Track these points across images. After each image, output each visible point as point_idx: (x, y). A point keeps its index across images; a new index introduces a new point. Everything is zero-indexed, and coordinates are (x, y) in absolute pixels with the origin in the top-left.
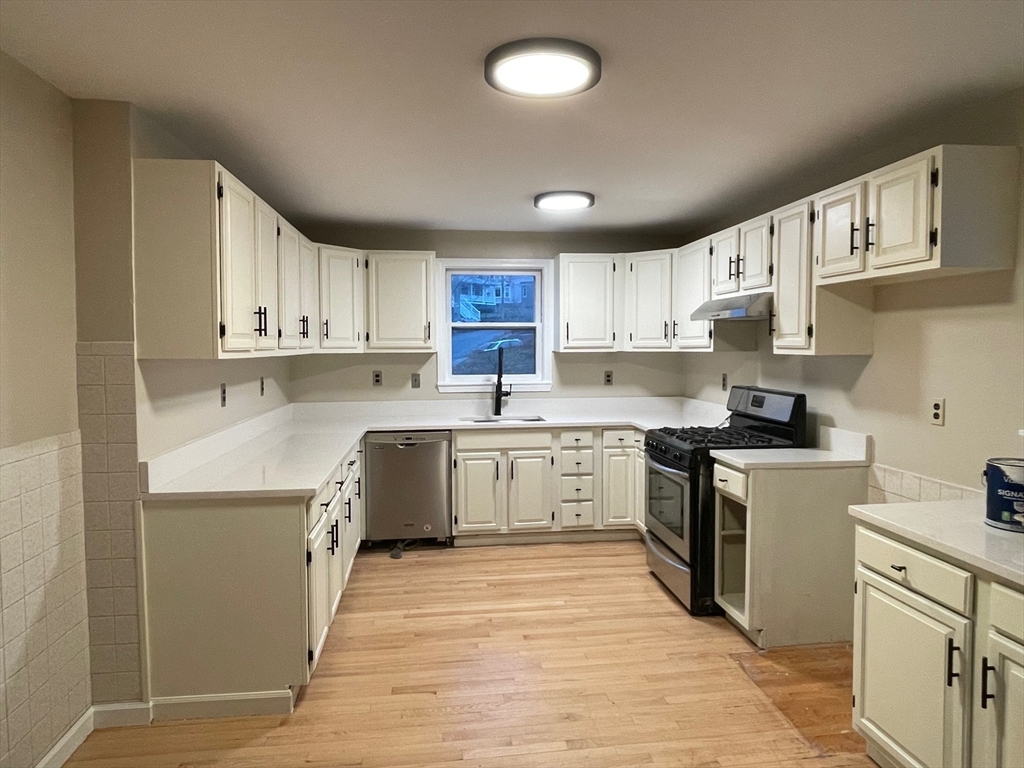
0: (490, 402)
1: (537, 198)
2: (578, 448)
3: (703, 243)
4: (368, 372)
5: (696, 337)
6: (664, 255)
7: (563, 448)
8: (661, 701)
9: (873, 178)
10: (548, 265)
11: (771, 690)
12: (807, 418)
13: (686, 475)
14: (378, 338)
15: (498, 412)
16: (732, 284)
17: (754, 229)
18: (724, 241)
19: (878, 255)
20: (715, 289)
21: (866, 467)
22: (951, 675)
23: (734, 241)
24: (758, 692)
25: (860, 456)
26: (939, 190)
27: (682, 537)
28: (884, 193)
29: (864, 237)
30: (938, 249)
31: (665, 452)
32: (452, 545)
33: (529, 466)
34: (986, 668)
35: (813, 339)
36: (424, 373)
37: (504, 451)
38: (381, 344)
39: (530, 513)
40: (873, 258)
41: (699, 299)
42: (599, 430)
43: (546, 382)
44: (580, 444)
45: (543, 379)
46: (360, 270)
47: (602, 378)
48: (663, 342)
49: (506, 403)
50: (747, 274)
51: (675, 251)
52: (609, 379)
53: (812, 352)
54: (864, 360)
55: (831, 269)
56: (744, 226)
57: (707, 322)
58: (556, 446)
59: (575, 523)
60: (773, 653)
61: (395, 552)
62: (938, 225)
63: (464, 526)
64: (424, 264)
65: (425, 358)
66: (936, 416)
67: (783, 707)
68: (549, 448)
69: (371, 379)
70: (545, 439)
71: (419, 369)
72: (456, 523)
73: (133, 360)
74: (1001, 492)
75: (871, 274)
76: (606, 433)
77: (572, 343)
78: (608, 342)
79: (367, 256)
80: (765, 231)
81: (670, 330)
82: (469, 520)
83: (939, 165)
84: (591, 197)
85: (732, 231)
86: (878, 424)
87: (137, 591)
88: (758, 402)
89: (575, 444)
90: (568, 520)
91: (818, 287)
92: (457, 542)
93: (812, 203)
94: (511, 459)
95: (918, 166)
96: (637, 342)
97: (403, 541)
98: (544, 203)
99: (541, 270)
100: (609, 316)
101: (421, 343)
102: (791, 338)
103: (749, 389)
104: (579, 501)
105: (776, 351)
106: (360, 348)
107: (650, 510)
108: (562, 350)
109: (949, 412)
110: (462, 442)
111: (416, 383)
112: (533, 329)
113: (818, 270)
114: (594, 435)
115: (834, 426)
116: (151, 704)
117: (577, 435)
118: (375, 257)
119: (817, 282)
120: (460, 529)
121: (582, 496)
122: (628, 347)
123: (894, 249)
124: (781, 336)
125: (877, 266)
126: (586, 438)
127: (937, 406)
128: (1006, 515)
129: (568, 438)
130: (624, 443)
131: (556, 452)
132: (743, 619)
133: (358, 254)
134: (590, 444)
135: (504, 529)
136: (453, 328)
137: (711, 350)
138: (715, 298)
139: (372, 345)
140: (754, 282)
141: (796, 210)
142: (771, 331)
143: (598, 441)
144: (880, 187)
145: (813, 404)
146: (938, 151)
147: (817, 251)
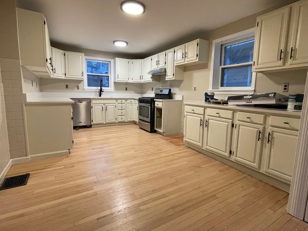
0: (98, 94)
1: (114, 42)
2: (121, 104)
3: (150, 58)
4: (64, 85)
5: (148, 78)
6: (140, 60)
7: (118, 103)
8: (150, 144)
9: (187, 44)
10: (112, 61)
11: (168, 140)
12: (171, 94)
13: (150, 104)
14: (68, 75)
15: (100, 96)
16: (157, 67)
17: (162, 55)
18: (155, 57)
19: (187, 59)
20: (152, 68)
21: (182, 101)
22: (201, 125)
23: (157, 57)
24: (166, 141)
25: (181, 99)
26: (198, 46)
27: (148, 118)
28: (189, 47)
29: (185, 55)
30: (198, 57)
31: (144, 101)
32: (91, 127)
33: (110, 108)
34: (206, 121)
35: (174, 76)
36: (80, 85)
37: (104, 104)
38: (69, 77)
39: (111, 118)
40: (186, 60)
41: (149, 70)
42: (126, 99)
43: (112, 89)
44: (122, 102)
45: (111, 88)
46: (63, 56)
47: (125, 89)
48: (140, 80)
49: (102, 94)
50: (160, 64)
51: (142, 60)
52: (126, 89)
53: (174, 79)
54: (182, 81)
55: (178, 62)
56: (159, 54)
57: (150, 75)
58: (117, 103)
59: (121, 121)
60: (166, 136)
61: (77, 129)
62: (198, 53)
63: (94, 122)
64: (81, 56)
65: (81, 81)
66: (195, 90)
67: (171, 142)
68: (115, 103)
69: (65, 86)
70: (114, 101)
71: (79, 85)
72: (92, 121)
73: (20, 65)
74: (207, 97)
75: (186, 62)
76: (128, 100)
77: (119, 80)
78: (127, 80)
79: (65, 52)
80: (165, 55)
81: (141, 77)
82: (96, 121)
83: (199, 42)
84: (127, 43)
85: (157, 55)
86: (184, 93)
87: (24, 128)
88: (161, 91)
89: (121, 103)
90: (120, 120)
91: (175, 66)
92: (92, 126)
93: (174, 49)
94: (106, 106)
95: (195, 42)
96: (134, 80)
97: (78, 126)
98: (116, 44)
99: (110, 62)
100: (127, 73)
101: (81, 77)
102: (170, 76)
103: (159, 89)
104: (122, 115)
105: (166, 80)
106: (63, 77)
107: (140, 114)
108: (117, 81)
109: (197, 89)
110: (93, 102)
111: (78, 88)
112: (108, 76)
113: (175, 62)
114: (125, 101)
115: (176, 94)
116: (29, 157)
117: (122, 100)
118: (67, 53)
119: (175, 65)
120: (94, 123)
121: (123, 114)
122: (132, 81)
123: (190, 58)
124: (168, 76)
125: (187, 61)
126: (124, 101)
127: (195, 88)
128: (208, 100)
129: (119, 101)
130: (132, 102)
131: (116, 104)
132: (161, 131)
133: (62, 52)
134: (124, 103)
135: (104, 123)
136: (88, 75)
137: (151, 81)
138: (152, 70)
139: (67, 77)
140: (162, 65)
141: (171, 50)
142: (166, 75)
143: (126, 102)
144: (188, 46)
145: (172, 91)
146: (198, 40)
147: (175, 59)
